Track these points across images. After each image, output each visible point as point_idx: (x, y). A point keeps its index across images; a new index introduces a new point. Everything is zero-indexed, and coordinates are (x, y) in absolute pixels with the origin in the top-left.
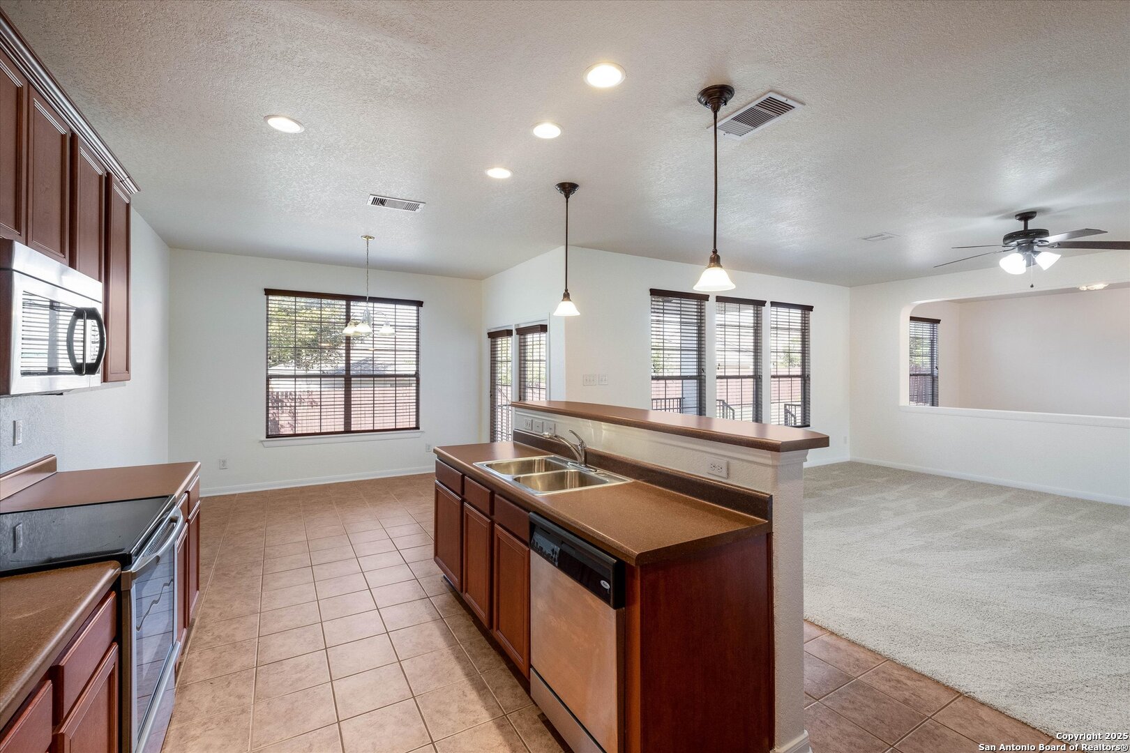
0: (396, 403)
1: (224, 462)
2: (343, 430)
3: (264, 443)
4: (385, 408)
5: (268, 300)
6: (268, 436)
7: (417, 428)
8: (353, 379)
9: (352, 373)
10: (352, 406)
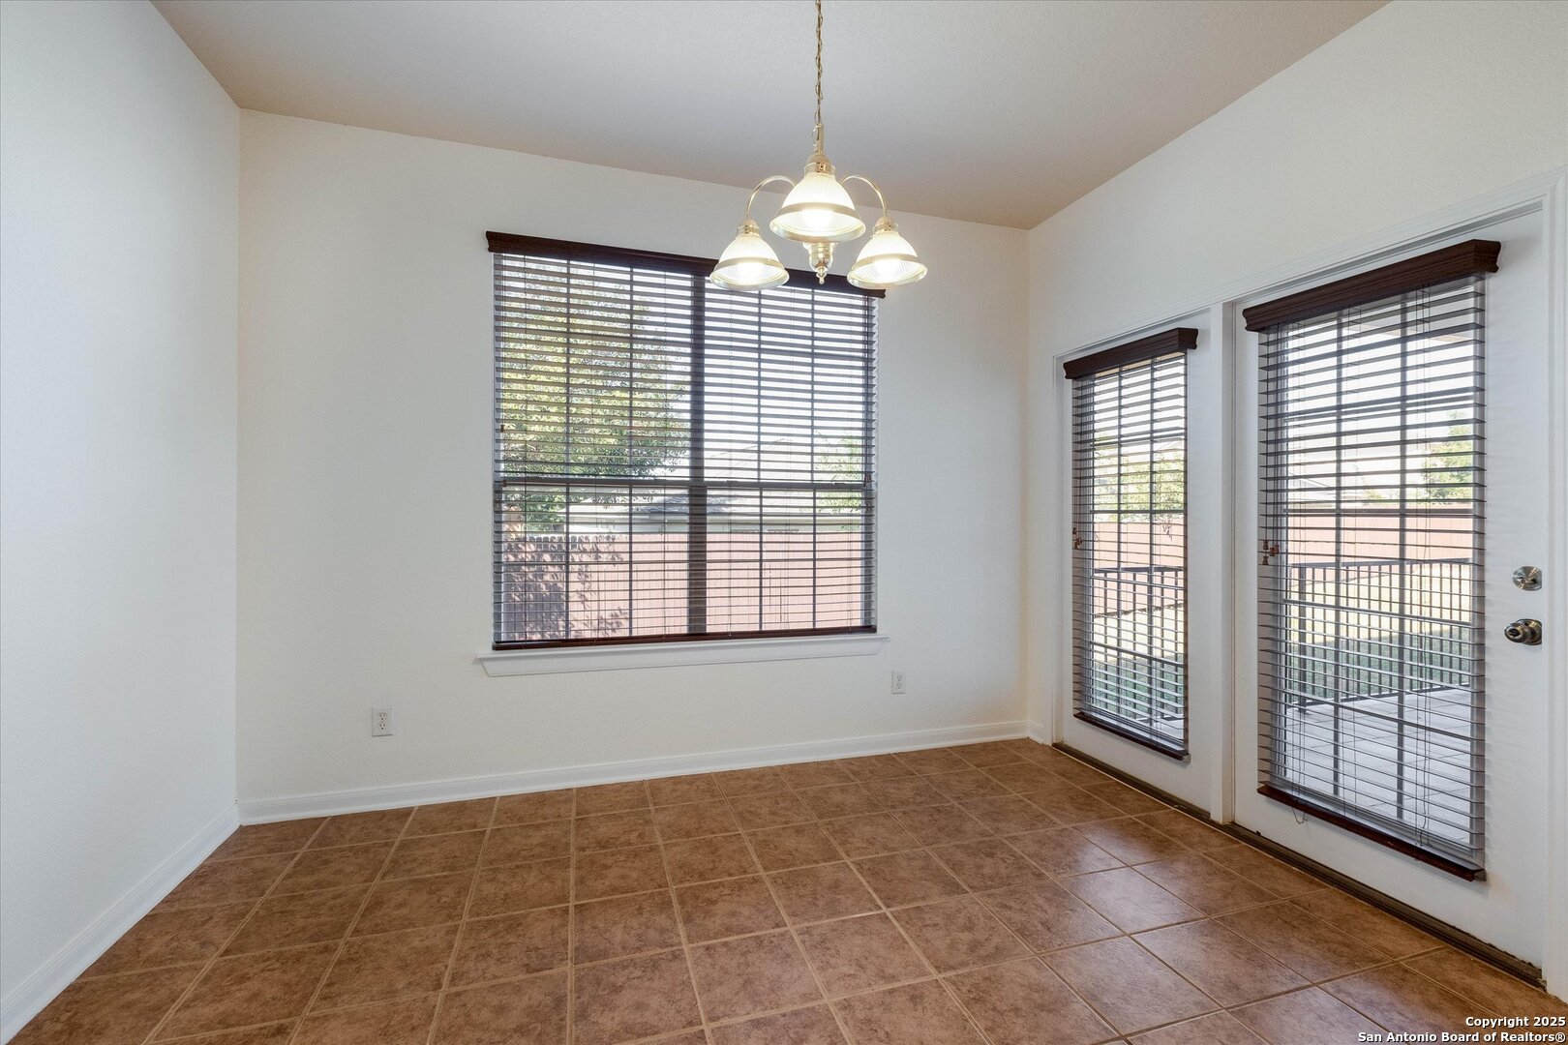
0: (814, 560)
1: (383, 716)
2: (685, 630)
3: (486, 664)
4: (792, 573)
5: (498, 267)
6: (499, 646)
7: (868, 628)
8: (709, 492)
9: (709, 475)
10: (709, 566)
